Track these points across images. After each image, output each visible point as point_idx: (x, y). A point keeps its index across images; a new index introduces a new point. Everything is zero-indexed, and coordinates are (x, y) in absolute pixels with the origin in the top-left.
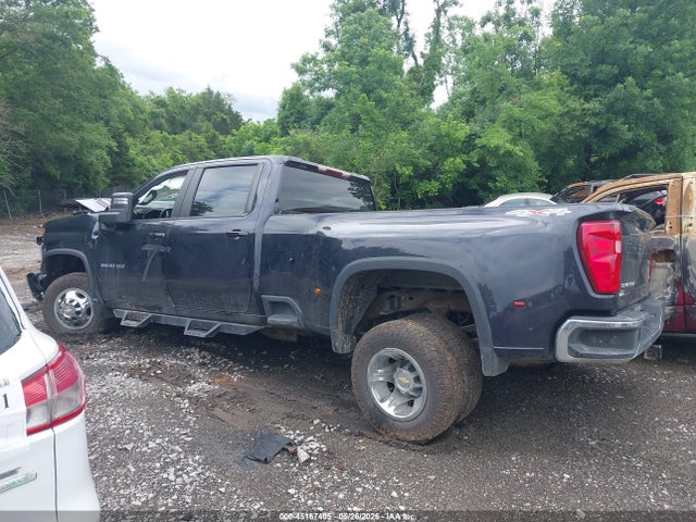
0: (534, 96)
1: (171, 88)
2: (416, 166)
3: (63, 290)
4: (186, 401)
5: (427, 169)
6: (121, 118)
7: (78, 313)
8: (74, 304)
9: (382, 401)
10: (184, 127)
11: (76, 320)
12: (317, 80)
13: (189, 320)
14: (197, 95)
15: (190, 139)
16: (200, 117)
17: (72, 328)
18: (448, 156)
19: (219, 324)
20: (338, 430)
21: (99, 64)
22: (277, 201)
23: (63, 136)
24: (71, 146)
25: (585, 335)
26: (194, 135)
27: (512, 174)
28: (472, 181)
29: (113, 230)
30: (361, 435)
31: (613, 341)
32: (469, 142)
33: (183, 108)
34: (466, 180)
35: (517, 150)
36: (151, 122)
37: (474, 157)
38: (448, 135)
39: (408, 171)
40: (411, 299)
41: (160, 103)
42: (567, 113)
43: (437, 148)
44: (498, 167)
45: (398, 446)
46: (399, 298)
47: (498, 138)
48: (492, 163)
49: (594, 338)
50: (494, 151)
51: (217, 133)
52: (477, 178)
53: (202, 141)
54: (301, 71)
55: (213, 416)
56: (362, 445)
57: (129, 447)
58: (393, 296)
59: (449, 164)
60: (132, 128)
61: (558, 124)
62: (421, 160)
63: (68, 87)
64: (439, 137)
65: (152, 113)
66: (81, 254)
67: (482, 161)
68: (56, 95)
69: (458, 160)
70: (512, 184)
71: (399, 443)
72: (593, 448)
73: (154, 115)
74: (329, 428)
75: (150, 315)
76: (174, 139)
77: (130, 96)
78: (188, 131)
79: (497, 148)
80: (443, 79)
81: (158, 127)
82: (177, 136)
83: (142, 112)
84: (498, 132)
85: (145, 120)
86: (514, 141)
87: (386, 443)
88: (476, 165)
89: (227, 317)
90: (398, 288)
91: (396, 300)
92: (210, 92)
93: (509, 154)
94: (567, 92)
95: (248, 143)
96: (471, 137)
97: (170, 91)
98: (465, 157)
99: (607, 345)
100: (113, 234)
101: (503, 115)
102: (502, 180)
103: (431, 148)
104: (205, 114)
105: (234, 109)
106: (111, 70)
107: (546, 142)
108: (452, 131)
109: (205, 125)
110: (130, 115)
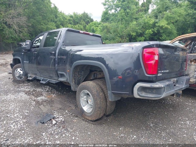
0: (176, 9)
1: (74, 12)
2: (137, 33)
3: (16, 68)
4: (35, 102)
5: (141, 33)
6: (60, 21)
7: (20, 75)
8: (19, 72)
9: (84, 106)
10: (78, 23)
11: (20, 77)
12: (109, 7)
13: (43, 78)
14: (81, 14)
15: (79, 27)
16: (82, 20)
17: (19, 79)
18: (147, 29)
19: (49, 79)
20: (71, 114)
21: (52, 6)
22: (63, 42)
23: (42, 26)
24: (44, 29)
25: (143, 89)
26: (80, 25)
27: (168, 35)
28: (155, 37)
29: (26, 51)
30: (77, 116)
31: (154, 92)
32: (154, 25)
33: (77, 18)
34: (153, 37)
35: (169, 27)
36: (68, 22)
37: (156, 29)
38: (147, 23)
39: (134, 34)
40: (100, 74)
41: (71, 17)
42: (188, 14)
43: (144, 27)
44: (163, 33)
45: (86, 121)
46: (97, 73)
47: (163, 23)
48: (161, 31)
49: (148, 90)
50: (162, 27)
51: (86, 25)
52: (157, 36)
53: (82, 27)
54: (105, 5)
55: (39, 108)
56: (75, 120)
57: (9, 116)
58: (95, 73)
59: (147, 32)
60: (63, 24)
61: (184, 18)
62: (139, 31)
63: (43, 13)
64: (145, 23)
65: (69, 19)
66: (19, 58)
67: (158, 31)
68: (40, 15)
69: (150, 30)
70: (167, 38)
71: (86, 120)
72: (151, 127)
73: (69, 20)
74: (69, 114)
75: (35, 76)
76: (75, 27)
77: (62, 15)
78: (78, 24)
79: (163, 26)
80: (153, 6)
81: (71, 23)
82: (75, 26)
83: (66, 19)
84: (163, 21)
85: (67, 22)
86: (168, 24)
87: (83, 120)
88: (156, 32)
89: (51, 78)
90: (96, 71)
91: (96, 74)
92: (85, 13)
93: (166, 28)
94: (189, 7)
95: (92, 27)
96: (155, 23)
97: (74, 13)
98: (152, 29)
99: (152, 93)
100: (26, 52)
101: (165, 16)
102: (164, 36)
103: (143, 27)
104: (83, 19)
105: (91, 18)
106: (55, 7)
107: (180, 24)
108: (149, 21)
109: (83, 22)
110: (62, 20)
